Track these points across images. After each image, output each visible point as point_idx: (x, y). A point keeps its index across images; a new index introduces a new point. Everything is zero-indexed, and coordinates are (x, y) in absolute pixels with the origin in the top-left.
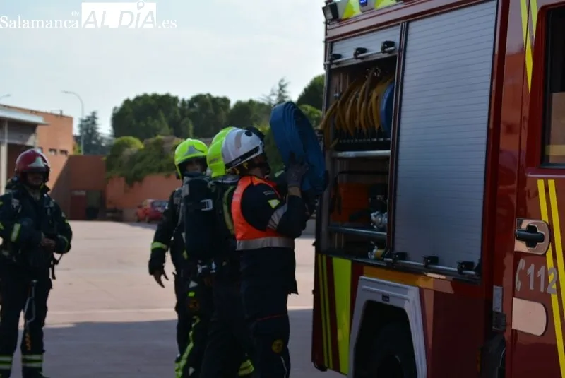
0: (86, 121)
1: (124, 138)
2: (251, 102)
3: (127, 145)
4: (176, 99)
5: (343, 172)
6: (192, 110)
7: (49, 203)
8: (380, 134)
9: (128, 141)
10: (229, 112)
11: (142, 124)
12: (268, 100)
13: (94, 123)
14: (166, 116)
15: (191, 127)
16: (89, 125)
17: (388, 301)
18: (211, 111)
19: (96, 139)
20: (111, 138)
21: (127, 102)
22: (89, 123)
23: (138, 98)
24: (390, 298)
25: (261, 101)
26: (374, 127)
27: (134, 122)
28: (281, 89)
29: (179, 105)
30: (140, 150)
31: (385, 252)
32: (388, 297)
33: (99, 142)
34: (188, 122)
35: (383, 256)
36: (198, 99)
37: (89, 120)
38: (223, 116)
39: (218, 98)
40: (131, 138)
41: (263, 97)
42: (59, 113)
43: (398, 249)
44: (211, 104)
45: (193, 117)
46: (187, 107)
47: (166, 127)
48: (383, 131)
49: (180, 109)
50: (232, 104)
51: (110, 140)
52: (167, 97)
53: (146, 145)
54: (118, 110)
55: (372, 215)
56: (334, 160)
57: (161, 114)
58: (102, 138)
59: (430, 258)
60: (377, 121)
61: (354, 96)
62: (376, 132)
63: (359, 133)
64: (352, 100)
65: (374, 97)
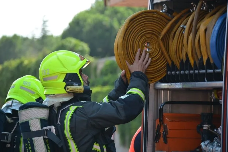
2: (15, 37)
5: (167, 103)
8: (209, 65)
26: (202, 58)
28: (44, 24)
48: (212, 62)
55: (202, 144)
56: (158, 91)
60: (205, 53)
61: (180, 29)
62: (205, 64)
63: (186, 65)
64: (177, 33)
65: (202, 28)
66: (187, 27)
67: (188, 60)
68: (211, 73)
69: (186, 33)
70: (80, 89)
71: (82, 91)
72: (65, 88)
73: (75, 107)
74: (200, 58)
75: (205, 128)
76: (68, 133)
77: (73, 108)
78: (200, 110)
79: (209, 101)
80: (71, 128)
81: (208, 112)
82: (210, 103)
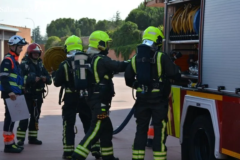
0: (35, 30)
1: (52, 37)
2: (105, 21)
3: (53, 40)
4: (73, 20)
5: (174, 50)
6: (80, 24)
7: (41, 66)
8: (193, 33)
9: (54, 38)
10: (96, 25)
11: (59, 31)
12: (112, 20)
13: (38, 31)
14: (69, 28)
15: (80, 32)
16: (37, 32)
17: (200, 106)
18: (88, 25)
19: (39, 38)
20: (45, 37)
21: (53, 22)
22: (36, 31)
23: (57, 20)
24: (201, 104)
25: (109, 20)
26: (189, 30)
27: (56, 30)
28: (117, 15)
29: (75, 23)
30: (59, 42)
31: (198, 84)
32: (200, 104)
33: (41, 39)
34: (78, 29)
35: (197, 86)
36: (82, 20)
37: (36, 30)
38: (93, 27)
39: (91, 19)
40: (55, 37)
41: (110, 19)
42: (25, 27)
43: (204, 83)
44: (88, 22)
45: (81, 27)
46: (78, 23)
47: (70, 32)
48: (194, 31)
49: (75, 24)
50: (97, 22)
51: (45, 38)
52: (70, 19)
53: (61, 40)
54: (49, 25)
55: (190, 68)
57: (67, 26)
58: (42, 37)
59: (221, 87)
60: (191, 27)
61: (179, 17)
62: (191, 32)
63: (182, 33)
64: (178, 18)
65: (189, 16)
66: (182, 16)
67: (183, 30)
68: (194, 36)
69: (182, 18)
70: (104, 48)
71: (104, 50)
72: (98, 46)
73: (100, 58)
74: (188, 29)
75: (191, 61)
76: (95, 69)
77: (99, 58)
78: (188, 53)
79: (192, 49)
80: (97, 66)
81: (192, 54)
82: (193, 50)
